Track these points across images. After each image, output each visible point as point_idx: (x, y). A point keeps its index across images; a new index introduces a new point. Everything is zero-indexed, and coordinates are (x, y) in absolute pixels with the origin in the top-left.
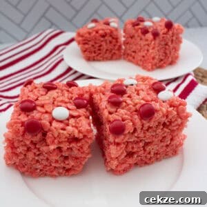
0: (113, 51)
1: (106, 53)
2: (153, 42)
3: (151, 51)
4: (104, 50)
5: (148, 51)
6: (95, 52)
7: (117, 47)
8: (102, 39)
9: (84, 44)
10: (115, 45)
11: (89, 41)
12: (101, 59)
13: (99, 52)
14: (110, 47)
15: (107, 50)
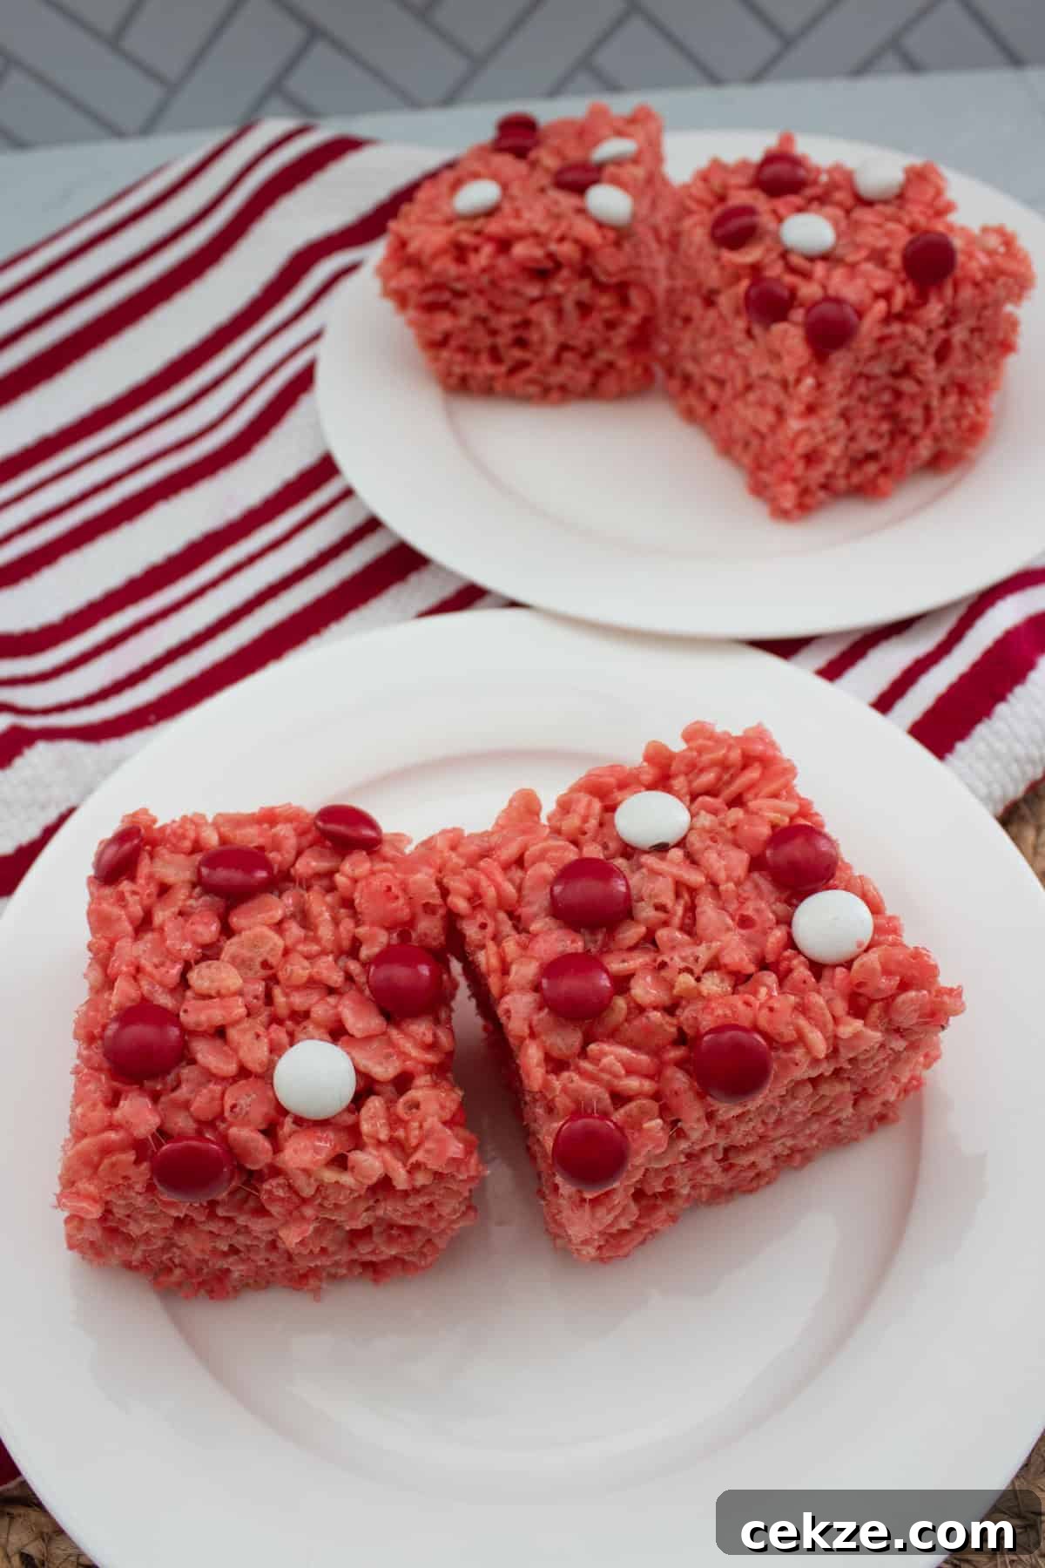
0: (604, 355)
1: (557, 360)
2: (809, 381)
3: (794, 424)
4: (550, 351)
5: (780, 412)
6: (495, 356)
7: (620, 336)
8: (533, 291)
9: (431, 308)
10: (611, 325)
11: (461, 295)
12: (532, 389)
13: (517, 354)
14: (583, 334)
15: (564, 347)
